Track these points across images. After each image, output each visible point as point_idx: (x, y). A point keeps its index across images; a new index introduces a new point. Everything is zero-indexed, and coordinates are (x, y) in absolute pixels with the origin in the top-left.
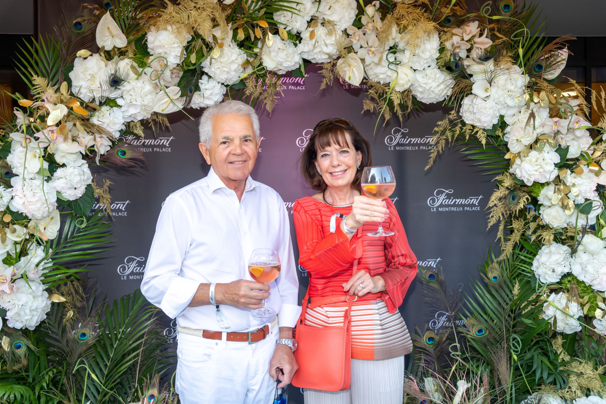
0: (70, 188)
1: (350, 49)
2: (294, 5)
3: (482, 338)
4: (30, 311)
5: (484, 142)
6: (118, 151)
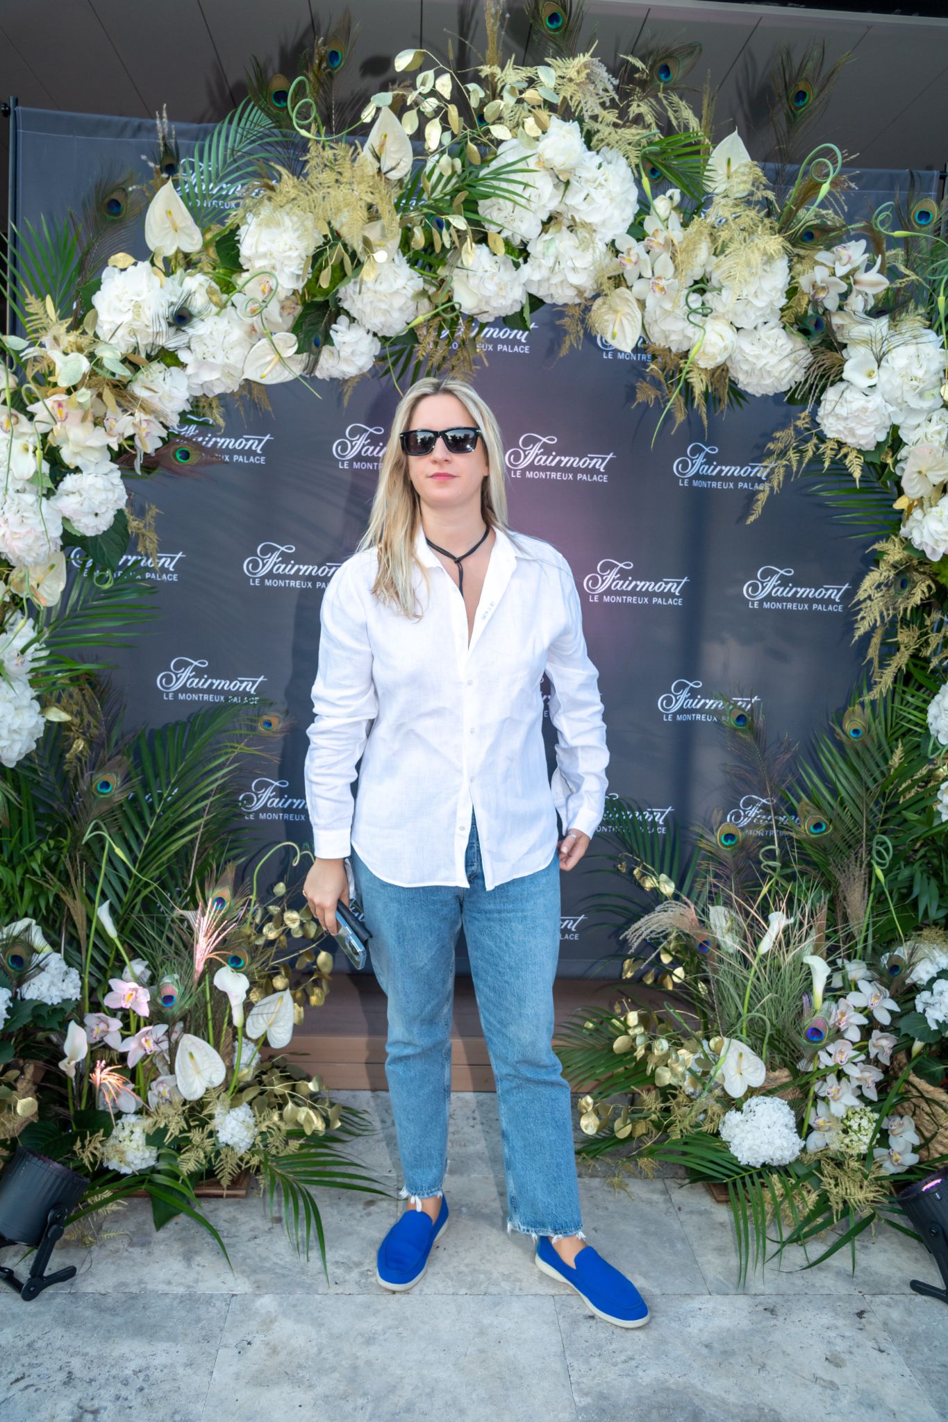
0: (86, 514)
1: (619, 280)
2: (518, 189)
3: (820, 839)
4: (9, 731)
5: (857, 474)
6: (175, 450)
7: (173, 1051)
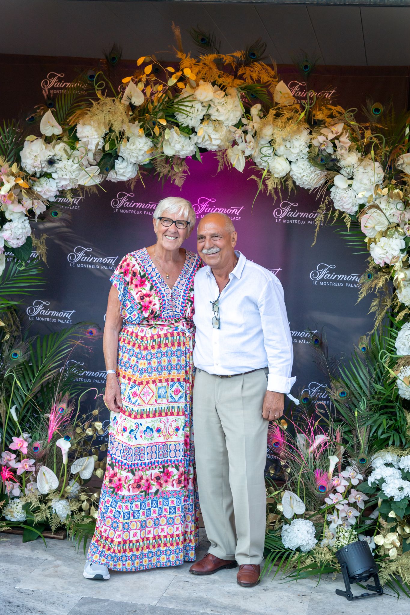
0: (13, 239)
2: (188, 109)
3: (344, 400)
5: (349, 226)
6: (52, 212)
7: (37, 472)
